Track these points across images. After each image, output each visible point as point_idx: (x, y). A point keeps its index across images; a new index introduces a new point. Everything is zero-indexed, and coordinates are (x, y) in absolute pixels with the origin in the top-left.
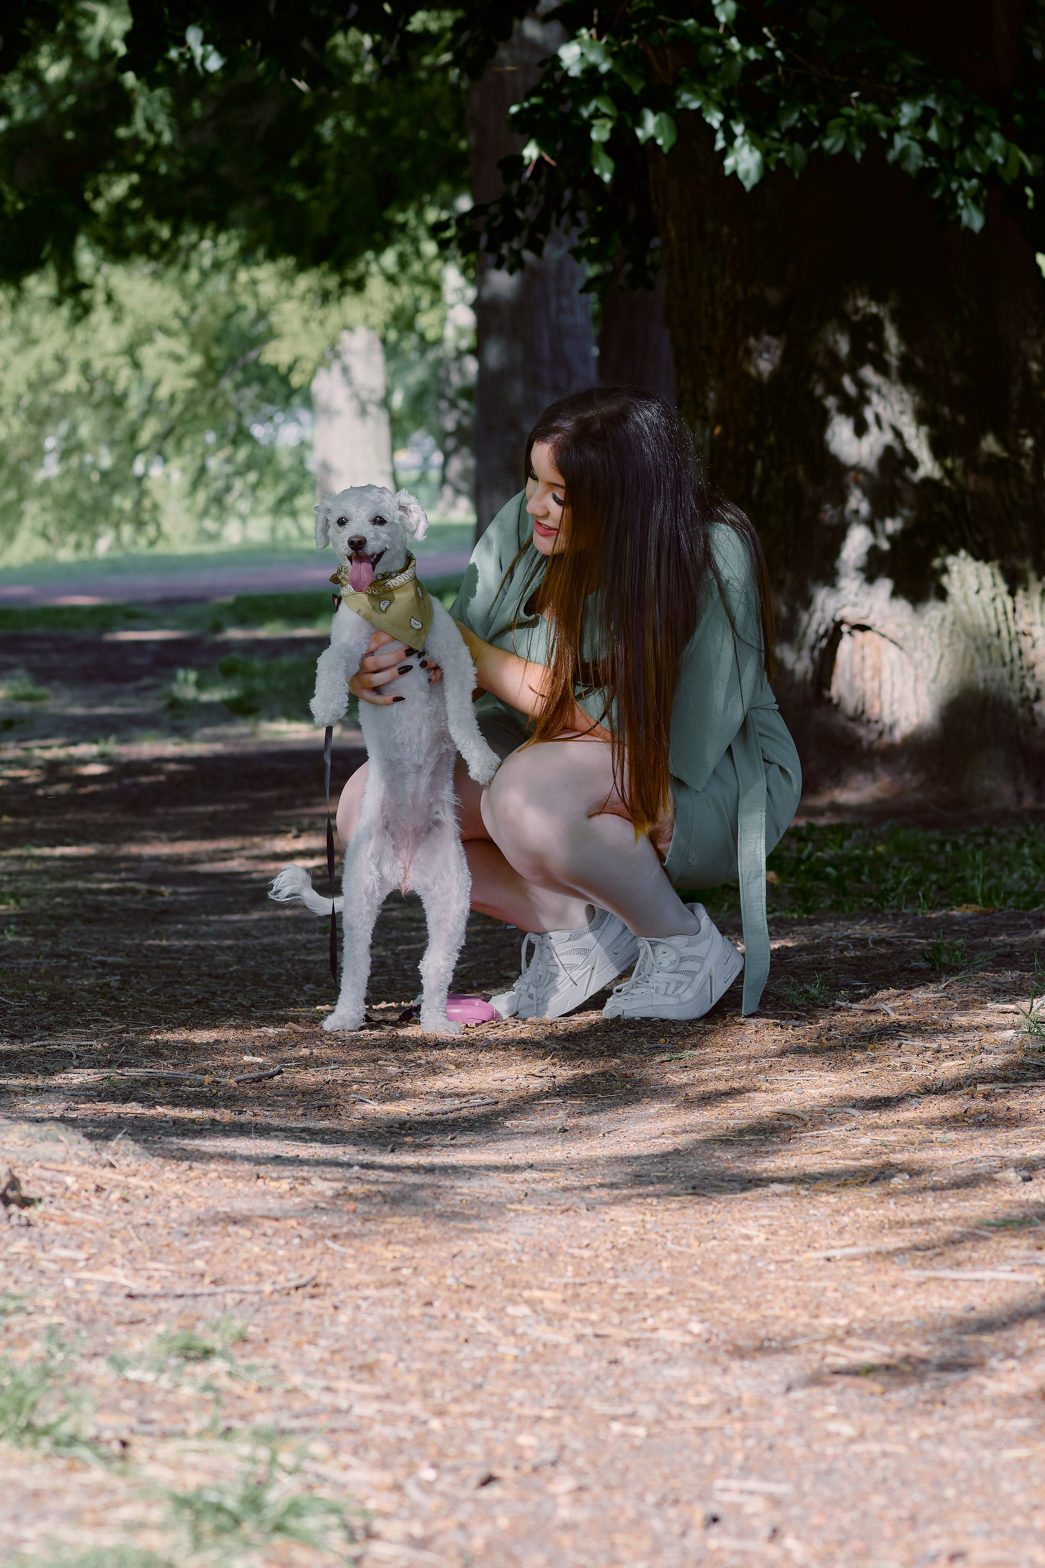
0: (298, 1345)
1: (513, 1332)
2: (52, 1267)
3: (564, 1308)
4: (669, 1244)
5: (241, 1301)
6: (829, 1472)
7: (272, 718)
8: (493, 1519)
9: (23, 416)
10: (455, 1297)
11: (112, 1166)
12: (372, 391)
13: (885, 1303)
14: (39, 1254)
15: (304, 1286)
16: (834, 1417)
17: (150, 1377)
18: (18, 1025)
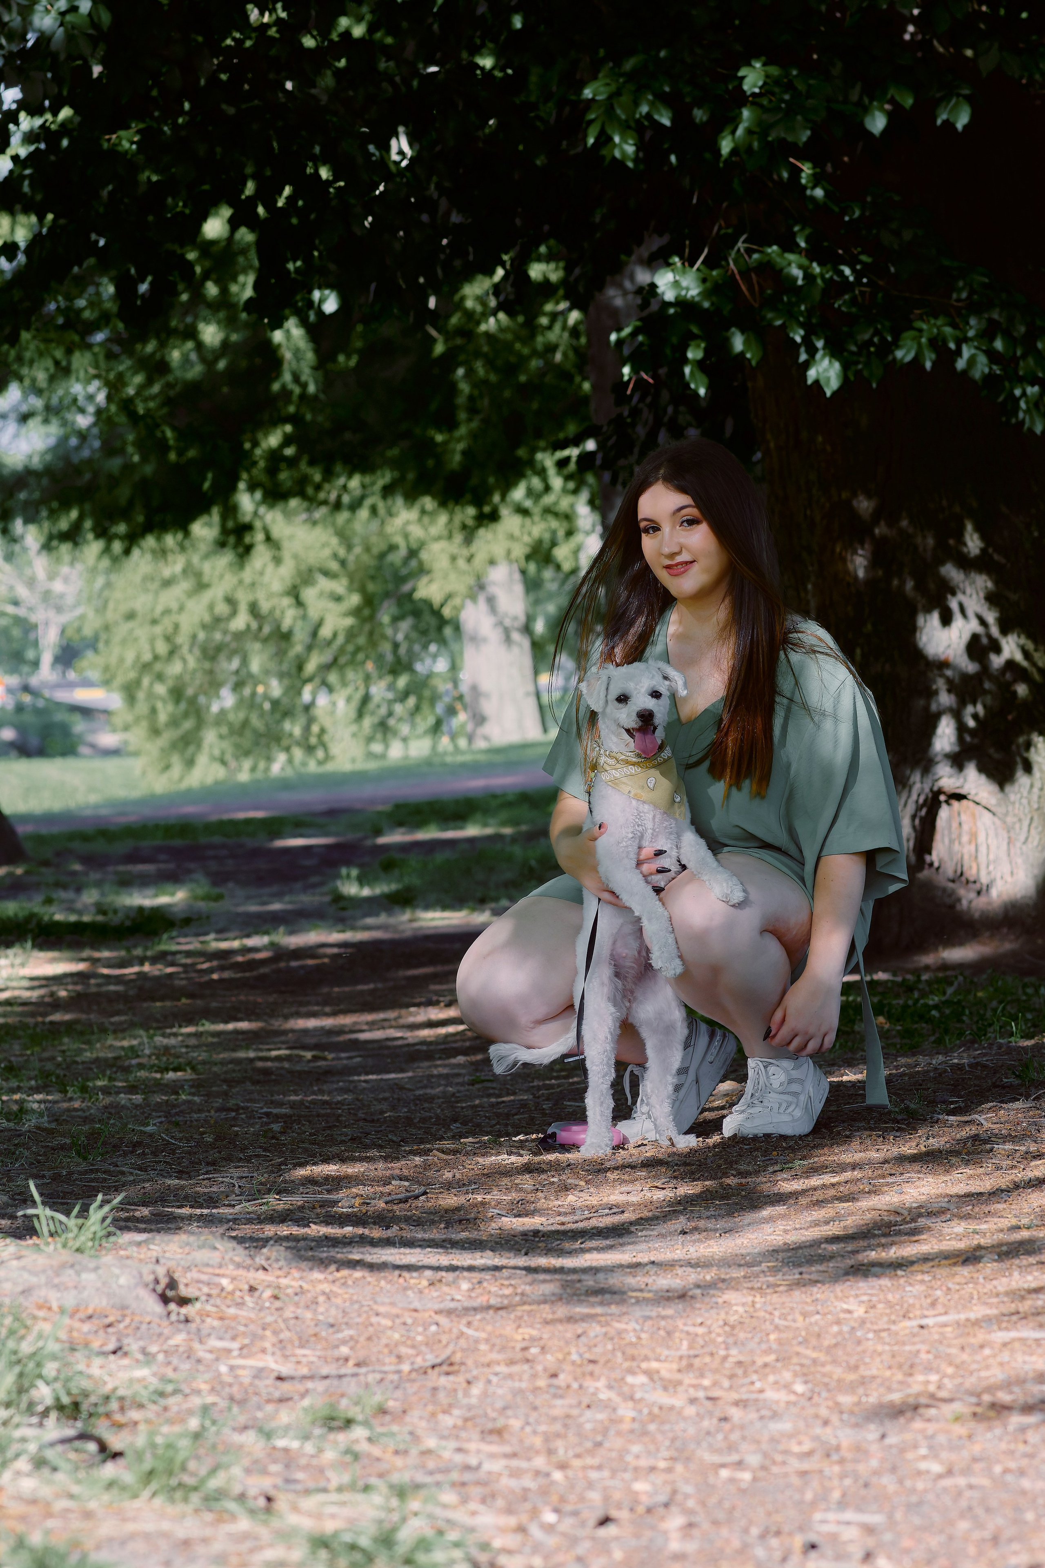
0: (433, 1415)
1: (632, 1398)
2: (209, 1356)
3: (679, 1376)
4: (777, 1321)
5: (382, 1380)
6: (920, 1504)
7: (427, 907)
8: (608, 1552)
9: (197, 652)
10: (579, 1370)
11: (265, 1269)
12: (515, 618)
13: (974, 1361)
14: (196, 1345)
15: (440, 1365)
16: (924, 1457)
17: (295, 1444)
18: (185, 1162)
